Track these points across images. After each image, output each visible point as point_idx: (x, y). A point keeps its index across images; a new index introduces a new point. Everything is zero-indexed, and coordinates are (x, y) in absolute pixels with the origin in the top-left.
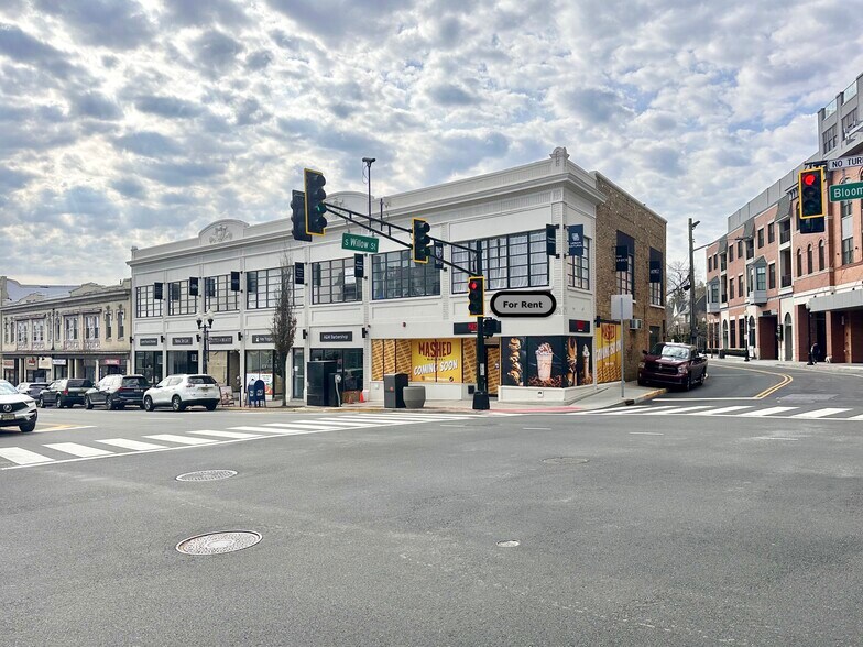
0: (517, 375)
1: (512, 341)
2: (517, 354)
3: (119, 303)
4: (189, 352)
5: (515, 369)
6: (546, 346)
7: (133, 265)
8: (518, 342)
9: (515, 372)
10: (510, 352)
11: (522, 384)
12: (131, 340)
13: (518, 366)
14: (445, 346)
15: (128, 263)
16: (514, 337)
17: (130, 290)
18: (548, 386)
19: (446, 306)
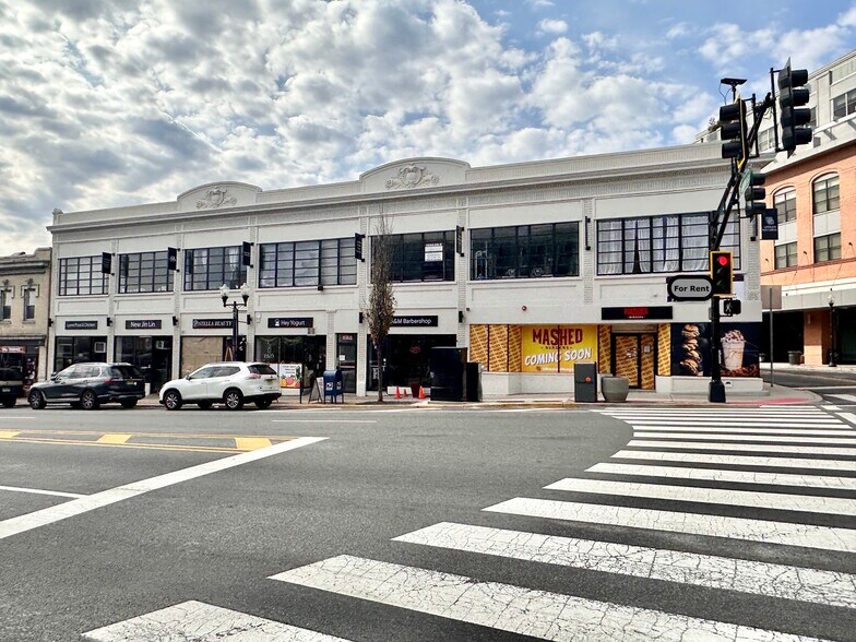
0: (693, 365)
1: (688, 327)
2: (695, 342)
3: (29, 277)
4: (154, 337)
5: (692, 358)
6: (736, 333)
7: (55, 231)
8: (696, 329)
9: (692, 362)
10: (686, 340)
11: (701, 373)
12: (50, 323)
13: (696, 354)
14: (573, 334)
15: (48, 228)
16: (691, 324)
17: (49, 262)
18: (738, 375)
19: (588, 289)
